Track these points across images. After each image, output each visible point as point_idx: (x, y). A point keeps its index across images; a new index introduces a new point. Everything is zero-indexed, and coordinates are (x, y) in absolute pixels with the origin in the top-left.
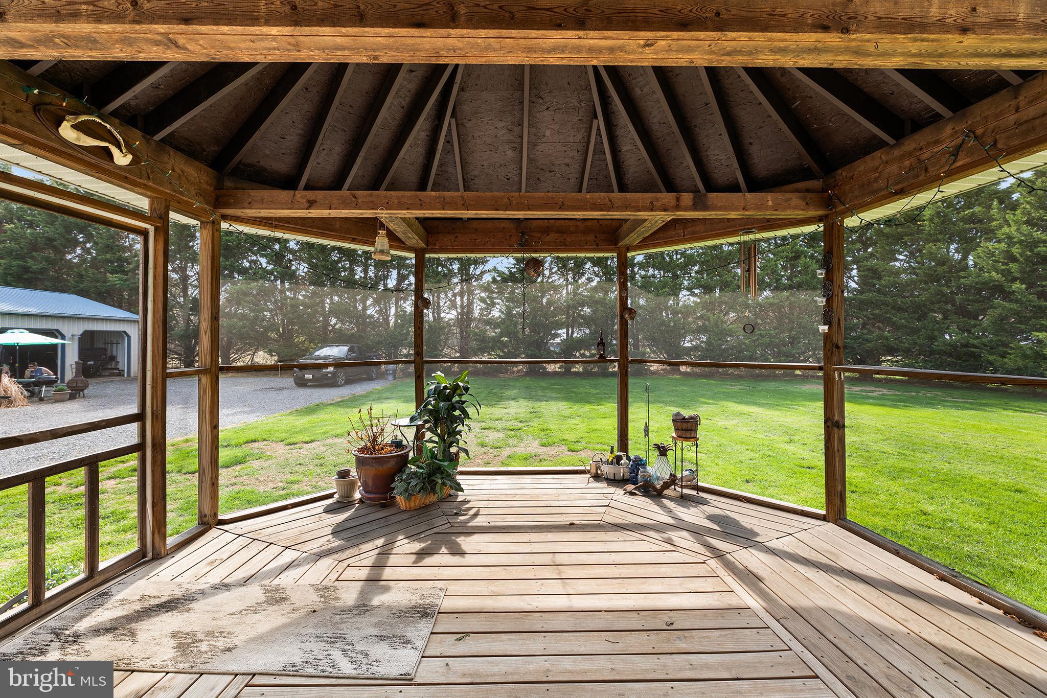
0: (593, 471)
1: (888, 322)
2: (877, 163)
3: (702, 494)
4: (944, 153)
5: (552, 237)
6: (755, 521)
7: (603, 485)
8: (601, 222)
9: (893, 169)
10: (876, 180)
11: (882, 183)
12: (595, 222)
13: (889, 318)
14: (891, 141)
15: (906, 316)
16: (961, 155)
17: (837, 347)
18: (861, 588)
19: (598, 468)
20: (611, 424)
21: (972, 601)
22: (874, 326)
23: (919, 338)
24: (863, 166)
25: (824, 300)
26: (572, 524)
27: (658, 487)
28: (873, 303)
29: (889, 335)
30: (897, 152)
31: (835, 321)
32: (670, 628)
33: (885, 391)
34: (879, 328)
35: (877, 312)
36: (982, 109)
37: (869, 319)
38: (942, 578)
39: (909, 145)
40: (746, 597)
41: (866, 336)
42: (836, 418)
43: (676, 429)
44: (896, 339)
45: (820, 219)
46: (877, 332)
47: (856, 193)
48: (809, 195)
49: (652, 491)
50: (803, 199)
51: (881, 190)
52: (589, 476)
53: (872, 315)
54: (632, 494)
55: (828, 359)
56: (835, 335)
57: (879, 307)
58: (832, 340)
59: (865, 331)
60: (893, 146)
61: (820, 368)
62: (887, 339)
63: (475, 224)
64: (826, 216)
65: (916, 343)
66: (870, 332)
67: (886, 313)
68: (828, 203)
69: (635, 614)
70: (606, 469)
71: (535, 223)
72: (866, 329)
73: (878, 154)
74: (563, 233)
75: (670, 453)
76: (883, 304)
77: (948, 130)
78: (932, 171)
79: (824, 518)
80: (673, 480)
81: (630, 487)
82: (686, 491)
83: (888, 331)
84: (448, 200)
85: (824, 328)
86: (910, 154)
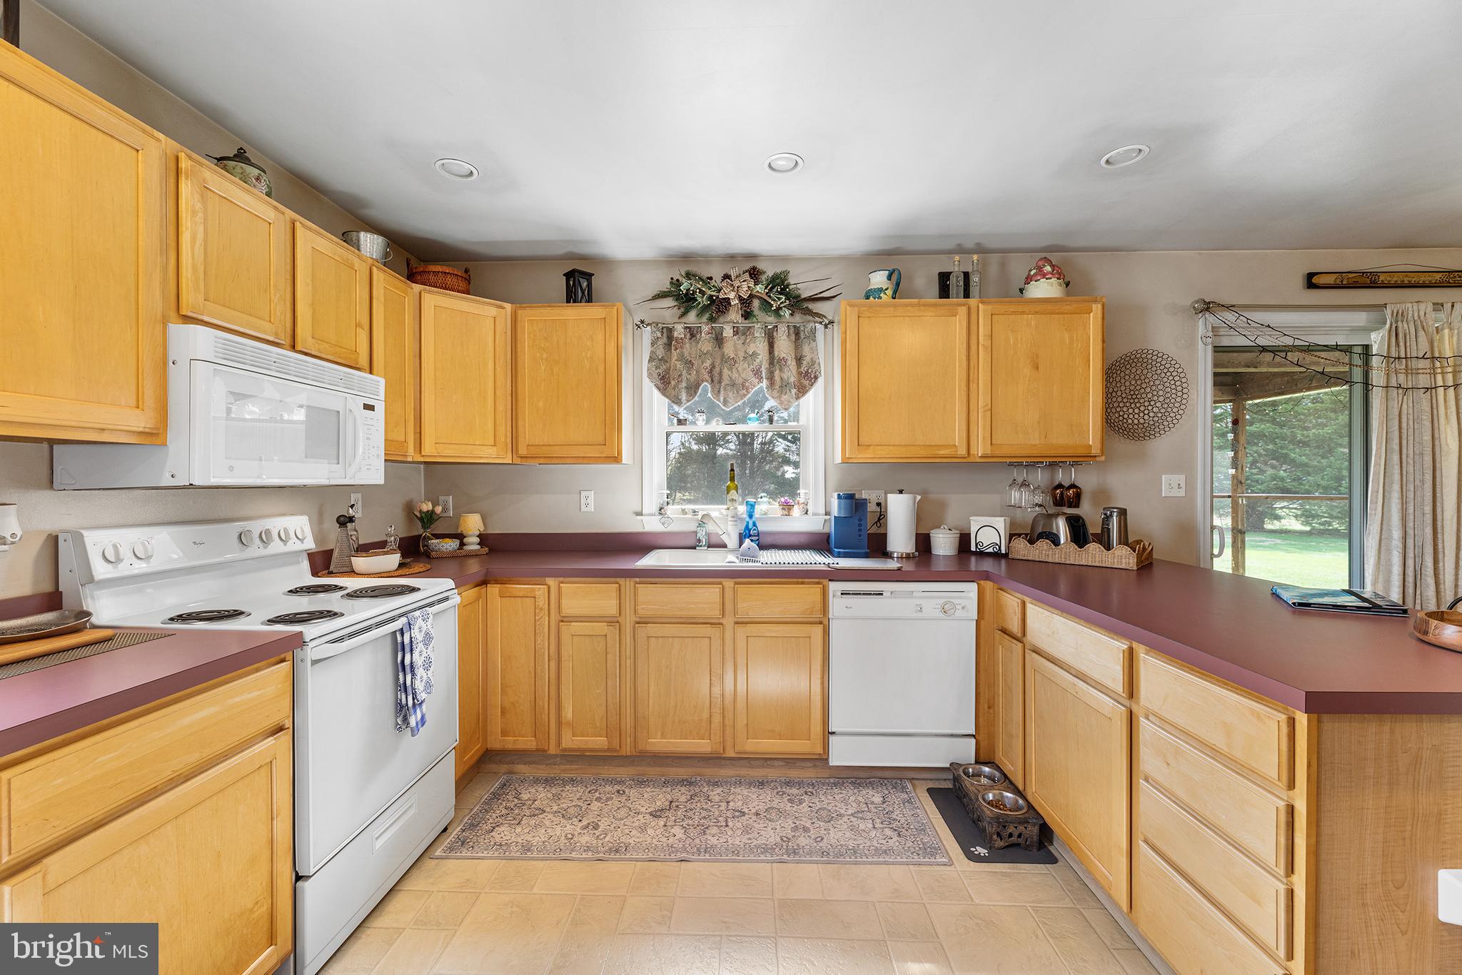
1: (1283, 459)
10: (1268, 384)
11: (1271, 387)
13: (1286, 454)
15: (1307, 452)
17: (1241, 483)
22: (1266, 464)
23: (1322, 479)
25: (1233, 453)
28: (1266, 436)
29: (1285, 475)
31: (1240, 467)
33: (1278, 541)
34: (1273, 467)
35: (1270, 447)
37: (1260, 455)
41: (1256, 476)
42: (1240, 527)
44: (1294, 480)
46: (1270, 471)
48: (1224, 388)
51: (1269, 390)
53: (1265, 450)
55: (1234, 490)
56: (1240, 475)
57: (1273, 441)
58: (1237, 479)
59: (1254, 471)
61: (1229, 497)
62: (1282, 479)
65: (1319, 485)
66: (1262, 472)
67: (1282, 448)
72: (1257, 467)
76: (1277, 438)
83: (1285, 471)
85: (1233, 471)
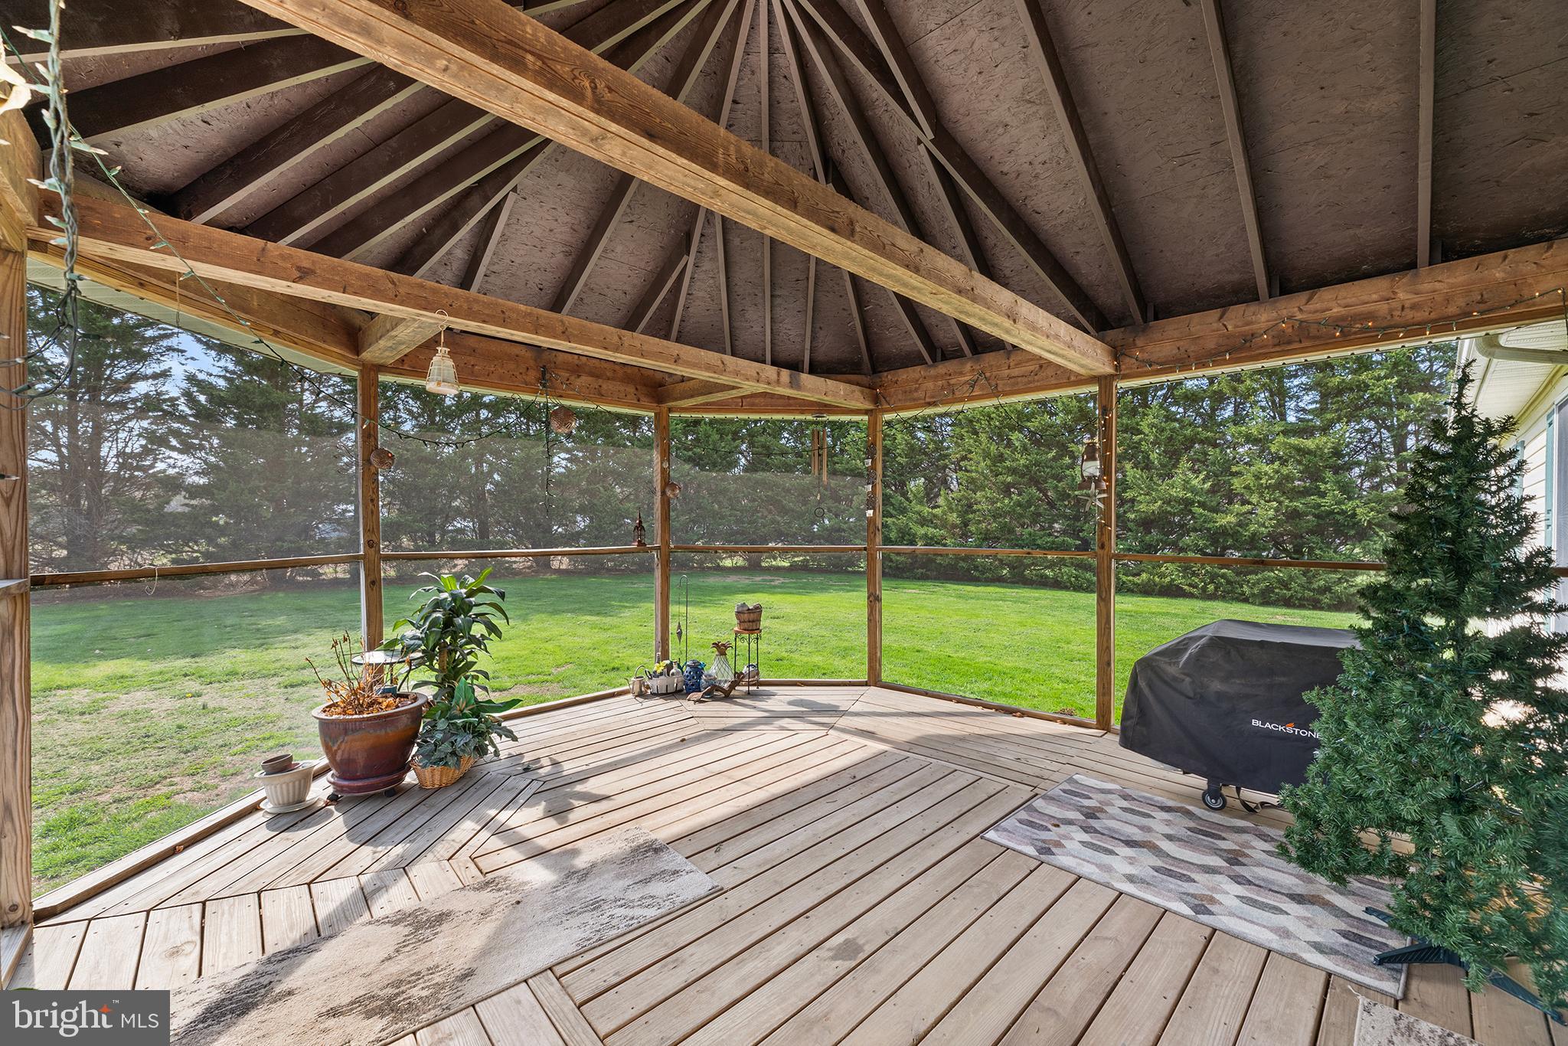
0: (637, 689)
2: (917, 376)
3: (761, 688)
4: (966, 382)
5: (585, 380)
6: (824, 698)
7: (659, 701)
8: (643, 371)
9: (930, 385)
12: (636, 369)
14: (929, 361)
16: (977, 388)
18: (927, 719)
19: (642, 684)
20: (652, 627)
21: (979, 709)
24: (905, 375)
26: (683, 740)
27: (726, 686)
30: (933, 372)
32: (855, 781)
36: (990, 358)
38: (958, 702)
39: (942, 368)
40: (877, 747)
43: (741, 622)
45: (866, 412)
47: (900, 397)
49: (718, 693)
50: (862, 392)
52: (630, 696)
54: (700, 701)
60: (930, 366)
63: (472, 342)
64: (871, 410)
68: (876, 400)
69: (824, 781)
70: (656, 684)
71: (561, 357)
73: (918, 368)
74: (598, 377)
75: (729, 652)
77: (968, 367)
78: (958, 394)
79: (866, 684)
80: (739, 678)
81: (697, 695)
82: (751, 688)
84: (542, 321)
86: (942, 376)
